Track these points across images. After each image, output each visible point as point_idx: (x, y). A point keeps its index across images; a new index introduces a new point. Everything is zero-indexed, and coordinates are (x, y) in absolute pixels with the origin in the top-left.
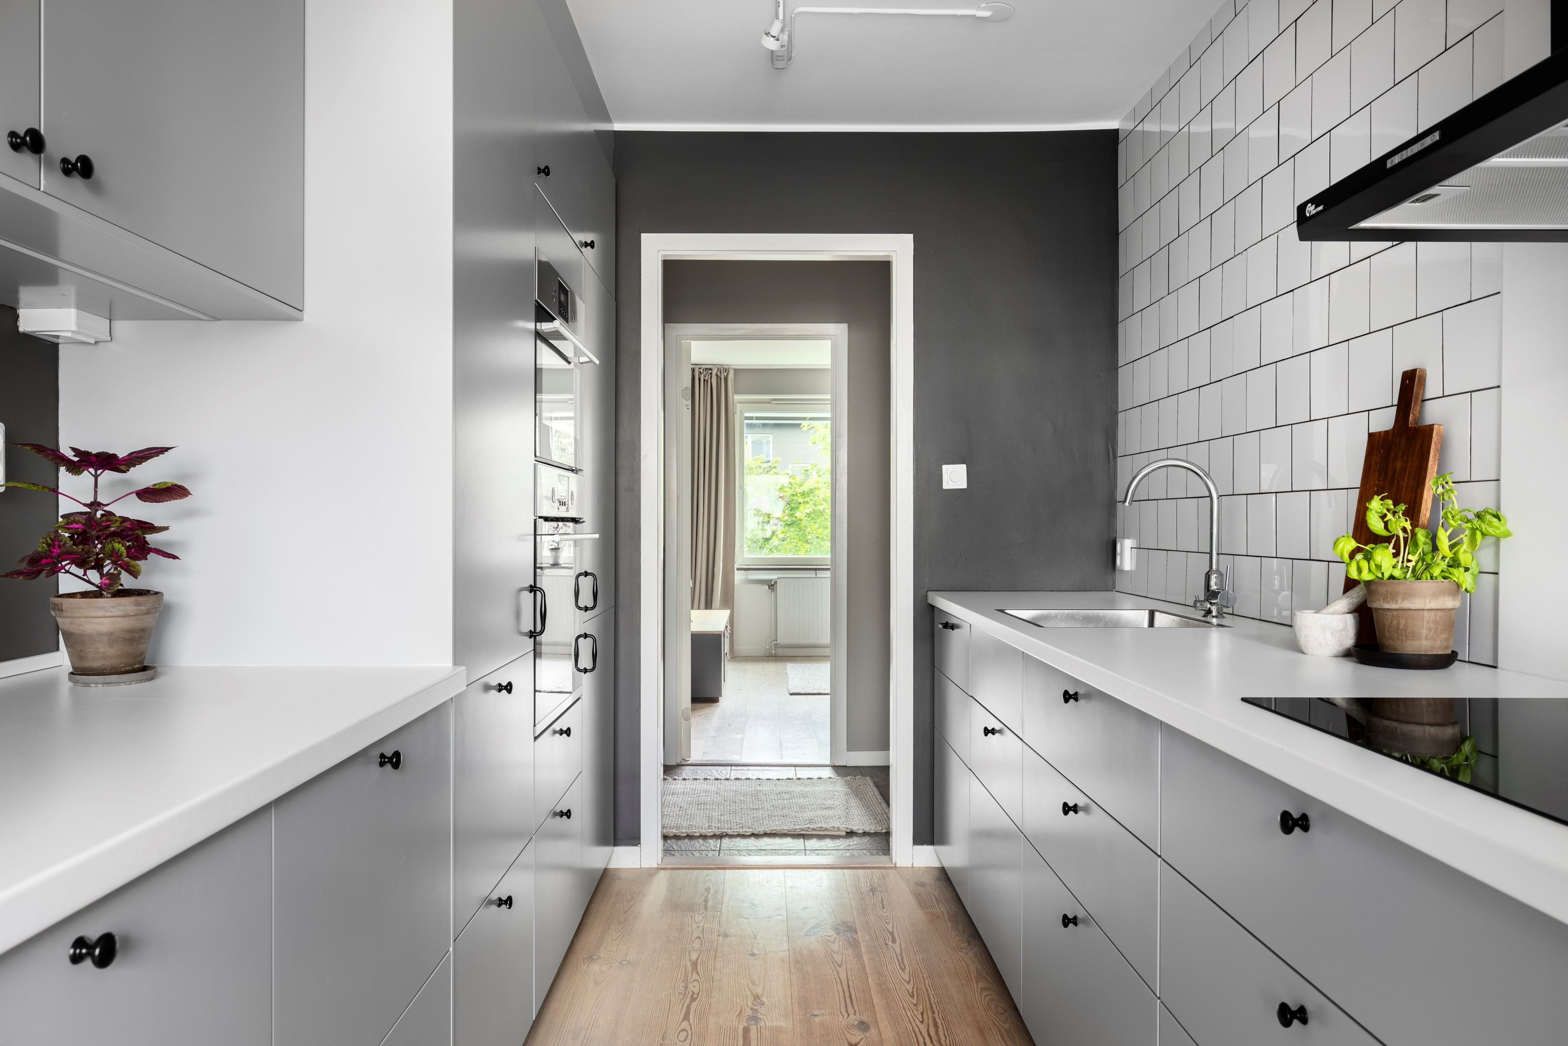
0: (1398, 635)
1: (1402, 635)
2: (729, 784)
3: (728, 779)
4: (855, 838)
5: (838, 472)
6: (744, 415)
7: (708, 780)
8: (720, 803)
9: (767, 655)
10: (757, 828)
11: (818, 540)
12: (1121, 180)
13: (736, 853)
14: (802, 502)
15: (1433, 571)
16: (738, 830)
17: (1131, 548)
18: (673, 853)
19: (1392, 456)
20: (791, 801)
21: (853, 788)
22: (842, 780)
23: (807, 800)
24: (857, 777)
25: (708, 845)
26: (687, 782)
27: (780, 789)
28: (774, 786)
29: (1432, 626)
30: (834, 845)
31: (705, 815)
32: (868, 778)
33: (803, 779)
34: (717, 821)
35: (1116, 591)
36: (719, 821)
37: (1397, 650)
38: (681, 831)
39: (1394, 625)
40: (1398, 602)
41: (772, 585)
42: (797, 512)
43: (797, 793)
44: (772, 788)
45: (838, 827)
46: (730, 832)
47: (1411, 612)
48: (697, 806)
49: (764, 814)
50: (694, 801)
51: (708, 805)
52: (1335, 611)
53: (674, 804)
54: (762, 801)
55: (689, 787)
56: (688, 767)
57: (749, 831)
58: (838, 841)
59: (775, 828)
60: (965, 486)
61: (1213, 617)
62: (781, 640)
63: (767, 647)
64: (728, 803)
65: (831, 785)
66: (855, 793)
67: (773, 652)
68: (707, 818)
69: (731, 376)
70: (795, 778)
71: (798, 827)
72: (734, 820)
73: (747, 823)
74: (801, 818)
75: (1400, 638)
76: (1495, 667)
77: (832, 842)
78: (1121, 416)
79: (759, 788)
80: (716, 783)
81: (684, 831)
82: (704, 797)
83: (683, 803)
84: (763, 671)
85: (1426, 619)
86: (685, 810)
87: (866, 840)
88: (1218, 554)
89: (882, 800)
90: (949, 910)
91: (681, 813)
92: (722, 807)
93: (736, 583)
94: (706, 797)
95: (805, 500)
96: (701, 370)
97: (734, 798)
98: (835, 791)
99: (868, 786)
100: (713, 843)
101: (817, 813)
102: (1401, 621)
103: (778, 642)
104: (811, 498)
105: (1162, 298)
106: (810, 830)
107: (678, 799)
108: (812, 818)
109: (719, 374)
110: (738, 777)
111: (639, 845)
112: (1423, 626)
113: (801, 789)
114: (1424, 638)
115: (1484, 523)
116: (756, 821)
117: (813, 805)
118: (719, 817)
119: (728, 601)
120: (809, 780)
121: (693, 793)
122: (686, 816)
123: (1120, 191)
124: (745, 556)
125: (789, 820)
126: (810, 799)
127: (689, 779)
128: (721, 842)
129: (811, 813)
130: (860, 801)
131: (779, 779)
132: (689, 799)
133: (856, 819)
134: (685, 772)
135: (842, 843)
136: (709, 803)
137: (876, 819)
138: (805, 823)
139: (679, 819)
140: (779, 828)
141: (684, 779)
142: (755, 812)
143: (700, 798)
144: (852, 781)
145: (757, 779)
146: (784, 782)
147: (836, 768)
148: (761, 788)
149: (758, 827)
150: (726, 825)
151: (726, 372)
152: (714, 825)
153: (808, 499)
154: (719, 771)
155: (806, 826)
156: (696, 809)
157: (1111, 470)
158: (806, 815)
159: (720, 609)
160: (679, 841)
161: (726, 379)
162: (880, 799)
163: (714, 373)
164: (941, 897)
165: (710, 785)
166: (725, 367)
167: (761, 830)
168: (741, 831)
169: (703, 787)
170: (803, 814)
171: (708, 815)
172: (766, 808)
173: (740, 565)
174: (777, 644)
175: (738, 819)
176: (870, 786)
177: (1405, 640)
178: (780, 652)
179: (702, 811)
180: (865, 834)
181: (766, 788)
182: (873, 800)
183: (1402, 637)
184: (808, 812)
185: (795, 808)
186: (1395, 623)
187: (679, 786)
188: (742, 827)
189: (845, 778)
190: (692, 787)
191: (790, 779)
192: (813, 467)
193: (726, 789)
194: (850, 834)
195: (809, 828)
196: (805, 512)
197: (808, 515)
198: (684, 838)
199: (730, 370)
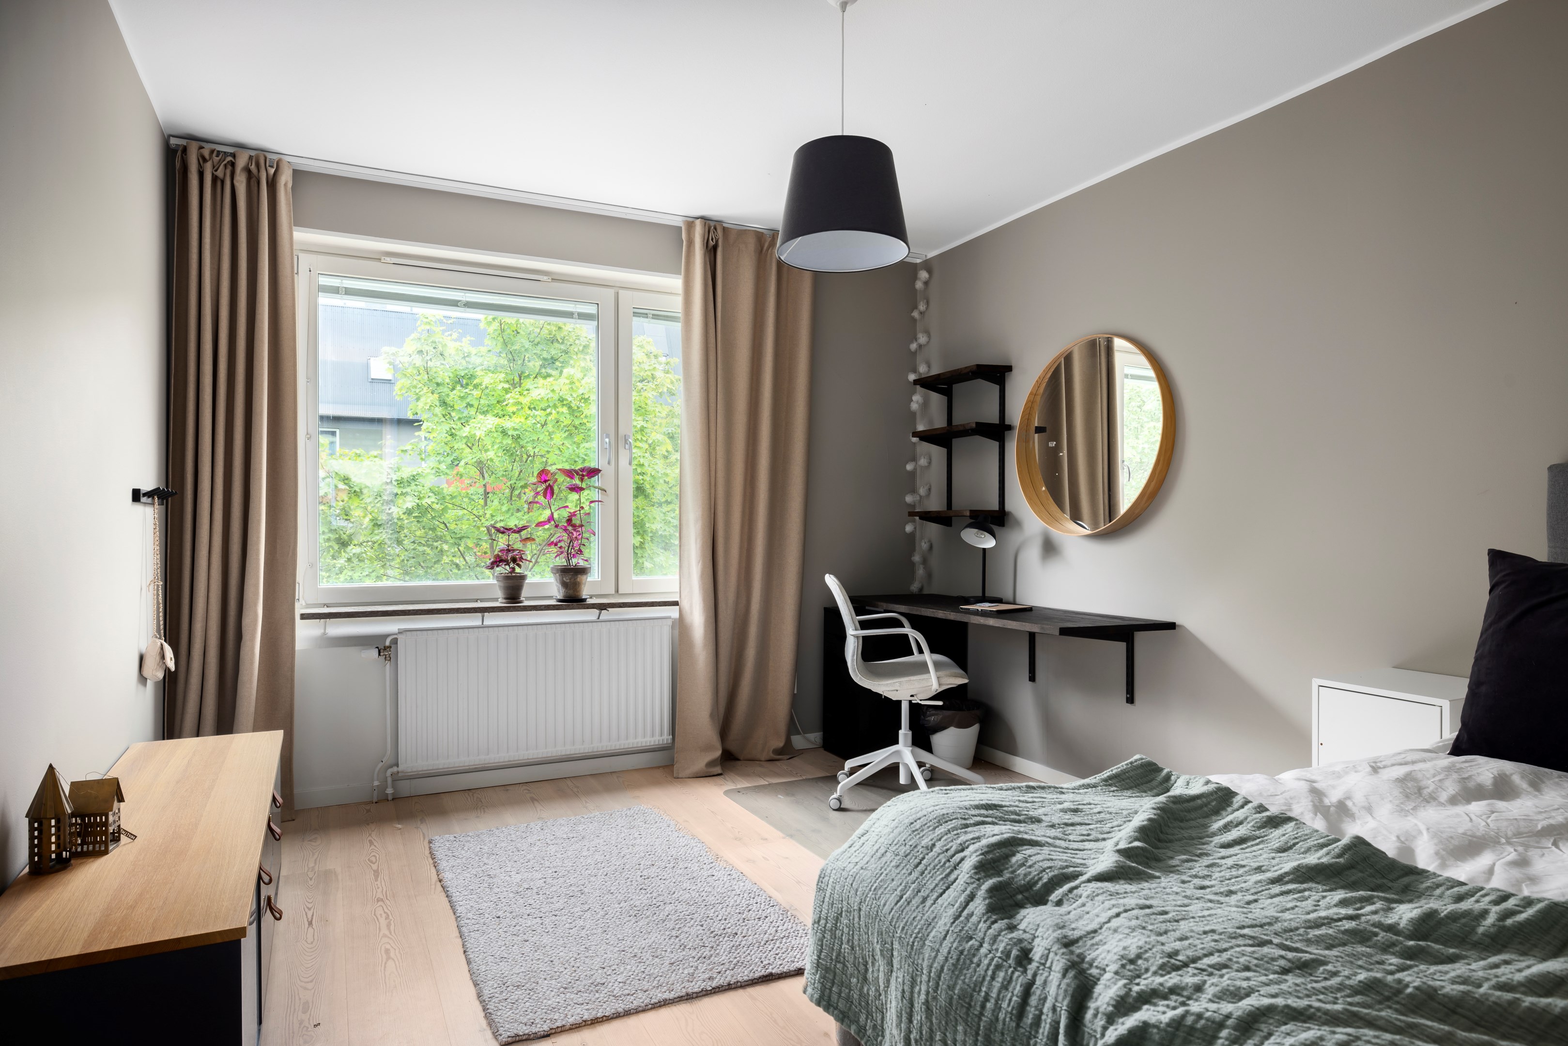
6: (316, 278)
9: (375, 800)
41: (385, 648)
62: (408, 763)
67: (390, 791)
69: (285, 179)
95: (404, 491)
96: (206, 153)
103: (401, 768)
109: (253, 167)
124: (321, 585)
151: (270, 167)
159: (255, 730)
161: (272, 184)
163: (241, 162)
166: (268, 156)
173: (308, 606)
174: (398, 772)
178: (406, 789)
197: (409, 512)
199: (281, 165)
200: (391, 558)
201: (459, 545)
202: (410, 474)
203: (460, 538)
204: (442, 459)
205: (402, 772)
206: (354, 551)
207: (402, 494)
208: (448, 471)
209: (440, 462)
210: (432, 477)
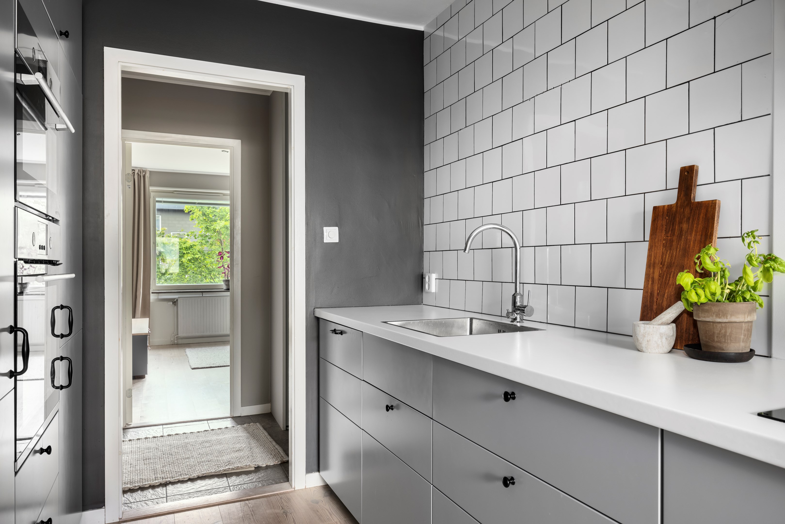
0: (725, 340)
1: (728, 340)
2: (164, 440)
3: (162, 436)
4: (262, 471)
5: (235, 233)
6: (155, 199)
7: (148, 439)
8: (160, 456)
9: (172, 344)
10: (192, 474)
11: (194, 274)
12: (426, 60)
13: (180, 497)
14: (185, 253)
15: (746, 296)
16: (178, 478)
17: (436, 279)
18: (130, 505)
19: (677, 221)
20: (211, 448)
21: (250, 432)
22: (241, 427)
23: (222, 446)
24: (251, 424)
25: (157, 494)
26: (133, 442)
27: (201, 439)
28: (197, 438)
29: (746, 333)
30: (249, 479)
31: (150, 469)
32: (258, 424)
33: (215, 430)
34: (160, 472)
35: (423, 304)
36: (163, 472)
37: (723, 350)
38: (134, 485)
39: (722, 333)
40: (728, 317)
41: (175, 302)
42: (183, 259)
43: (214, 441)
44: (195, 440)
45: (249, 465)
46: (172, 480)
47: (735, 324)
48: (143, 461)
49: (194, 461)
50: (141, 458)
51: (152, 460)
52: (663, 322)
53: (125, 462)
54: (191, 451)
55: (135, 446)
56: (131, 430)
57: (187, 477)
58: (251, 475)
59: (205, 472)
60: (337, 241)
61: (518, 322)
62: (181, 334)
63: (172, 339)
64: (167, 456)
65: (235, 432)
66: (253, 436)
67: (176, 342)
68: (153, 471)
69: (147, 175)
70: (209, 430)
71: (222, 469)
72: (174, 470)
73: (184, 471)
74: (222, 461)
75: (726, 341)
76: (770, 357)
77: (247, 477)
78: (426, 202)
79: (186, 441)
80: (155, 441)
81: (136, 485)
82: (147, 454)
83: (132, 460)
84: (171, 354)
85: (743, 328)
86: (134, 466)
87: (269, 471)
88: (520, 283)
89: (272, 439)
90: (340, 520)
91: (132, 469)
92: (163, 460)
93: (151, 301)
94: (149, 453)
95: (188, 252)
97: (170, 451)
98: (239, 437)
99: (260, 430)
100: (160, 491)
101: (231, 455)
102: (728, 330)
103: (179, 336)
104: (191, 251)
105: (460, 130)
106: (230, 470)
107: (128, 458)
108: (229, 460)
109: (139, 173)
110: (170, 434)
111: (104, 507)
112: (742, 333)
113: (216, 438)
114: (742, 341)
115: (776, 263)
116: (190, 468)
117: (227, 449)
118: (162, 468)
119: (146, 313)
120: (219, 430)
121: (139, 451)
122: (136, 471)
123: (425, 68)
124: (157, 285)
125: (213, 464)
126: (224, 445)
127: (133, 440)
128: (166, 489)
129: (228, 456)
130: (258, 442)
131: (199, 432)
132: (136, 456)
133: (259, 456)
134: (129, 434)
135: (253, 477)
136: (152, 458)
137: (271, 454)
138: (225, 465)
139: (131, 475)
140: (208, 472)
141: (130, 440)
142: (188, 461)
143: (145, 454)
144: (248, 427)
145: (183, 434)
146: (203, 433)
147: (234, 418)
148: (188, 440)
149: (192, 472)
150: (168, 474)
151: (144, 172)
152: (159, 476)
153: (189, 251)
154: (155, 430)
155: (227, 467)
156: (143, 464)
157: (420, 233)
158: (224, 458)
159: (140, 318)
160: (134, 494)
161: (144, 177)
162: (270, 438)
163: (136, 172)
164: (331, 509)
165: (150, 442)
166: (143, 169)
167: (195, 475)
168: (180, 478)
169: (145, 445)
170: (222, 457)
171: (153, 468)
172: (195, 456)
173: (153, 290)
174: (178, 337)
175: (176, 468)
176: (260, 429)
177: (730, 343)
178: (180, 341)
179: (148, 465)
180: (267, 467)
181: (191, 440)
182: (265, 440)
183: (728, 341)
184: (226, 456)
185: (216, 454)
186: (723, 331)
187: (127, 446)
188: (181, 475)
189: (243, 426)
190: (137, 446)
191: (206, 431)
192: (192, 233)
193: (163, 445)
194: (258, 469)
195: (229, 468)
196: (188, 259)
197: (190, 260)
198: (136, 490)
199: (146, 172)
200: (183, 279)
201: (211, 274)
202: (190, 245)
203: (211, 271)
204: (204, 238)
205: (179, 337)
206: (168, 277)
207: (187, 253)
208: (206, 244)
209: (203, 240)
210: (199, 246)
